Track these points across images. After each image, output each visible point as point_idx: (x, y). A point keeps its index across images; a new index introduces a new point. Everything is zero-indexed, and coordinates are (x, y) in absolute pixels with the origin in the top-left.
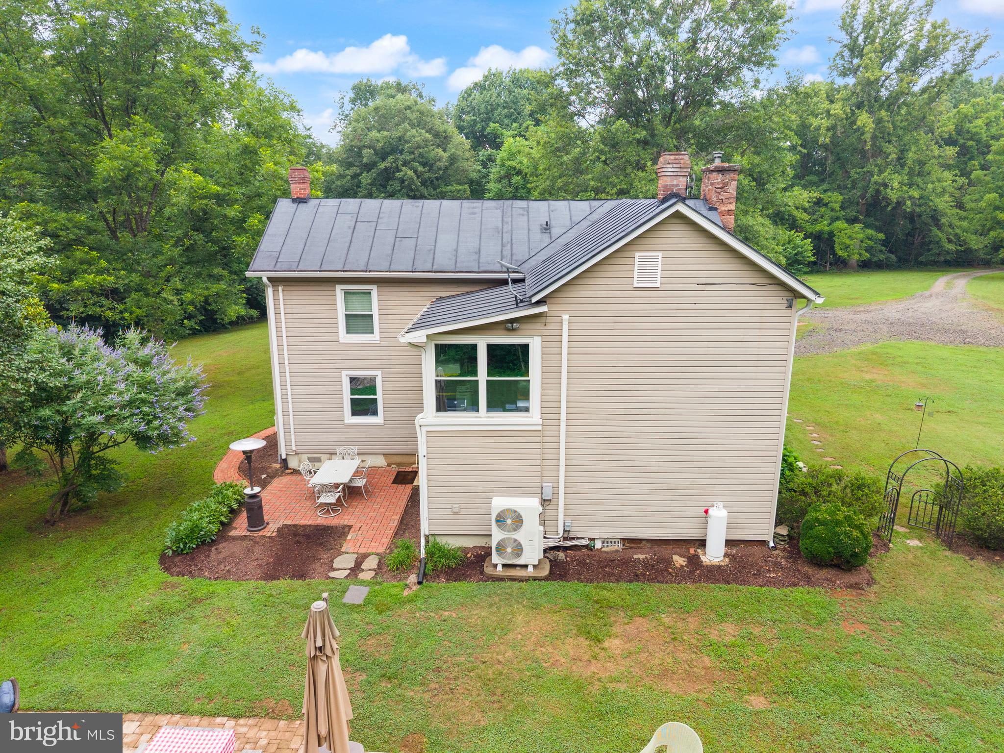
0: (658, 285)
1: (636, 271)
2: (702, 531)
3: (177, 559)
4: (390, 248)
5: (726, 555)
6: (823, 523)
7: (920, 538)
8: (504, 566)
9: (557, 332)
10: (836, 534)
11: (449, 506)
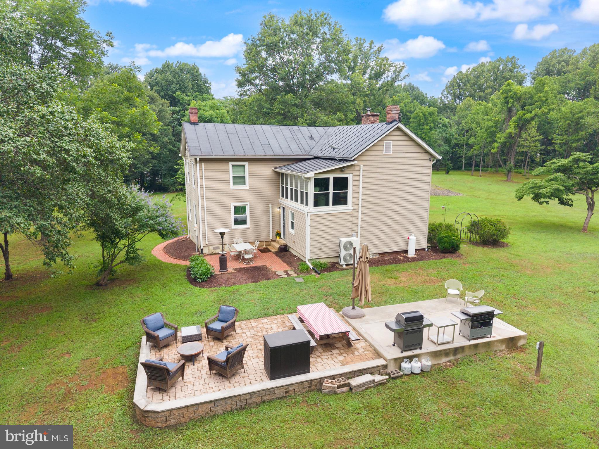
0: (391, 153)
1: (384, 148)
2: (406, 247)
3: (203, 283)
4: (251, 145)
5: (415, 255)
6: (446, 237)
7: (466, 245)
8: (346, 265)
9: (358, 172)
10: (451, 240)
11: (318, 246)
